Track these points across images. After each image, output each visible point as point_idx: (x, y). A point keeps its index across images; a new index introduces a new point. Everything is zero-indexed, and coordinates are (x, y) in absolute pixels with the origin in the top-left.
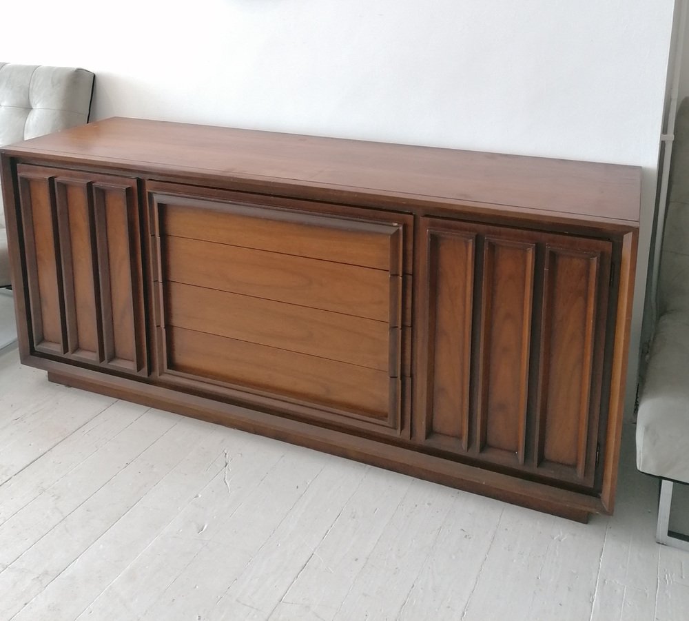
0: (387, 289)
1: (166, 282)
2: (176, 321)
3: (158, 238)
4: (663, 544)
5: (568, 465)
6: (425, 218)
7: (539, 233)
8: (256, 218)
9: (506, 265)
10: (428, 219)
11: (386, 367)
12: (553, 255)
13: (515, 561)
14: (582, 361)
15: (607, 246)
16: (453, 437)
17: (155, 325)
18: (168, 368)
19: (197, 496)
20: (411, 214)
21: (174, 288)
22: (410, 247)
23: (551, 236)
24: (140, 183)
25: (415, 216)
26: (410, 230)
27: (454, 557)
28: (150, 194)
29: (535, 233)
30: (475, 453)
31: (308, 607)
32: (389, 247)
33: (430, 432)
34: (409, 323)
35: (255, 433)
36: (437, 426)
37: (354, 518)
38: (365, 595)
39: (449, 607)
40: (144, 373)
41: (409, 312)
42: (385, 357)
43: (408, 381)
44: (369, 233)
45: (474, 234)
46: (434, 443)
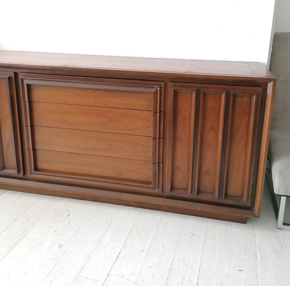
0: (152, 120)
1: (32, 126)
2: (38, 146)
3: (27, 104)
4: (281, 229)
5: (239, 197)
6: (171, 83)
7: (228, 86)
8: (82, 89)
9: (211, 103)
10: (172, 83)
11: (151, 159)
12: (234, 96)
13: (217, 243)
14: (246, 146)
15: (260, 90)
16: (184, 189)
17: (27, 149)
18: (34, 171)
19: (56, 231)
20: (163, 81)
21: (37, 129)
22: (163, 98)
23: (233, 87)
24: (16, 74)
25: (165, 82)
26: (163, 90)
27: (189, 245)
28: (22, 80)
29: (226, 86)
30: (194, 196)
31: (123, 276)
32: (152, 99)
33: (172, 188)
34: (162, 136)
35: (82, 199)
36: (176, 185)
37: (138, 232)
38: (150, 267)
39: (192, 268)
40: (21, 175)
41: (162, 130)
42: (150, 154)
43: (161, 165)
44: (142, 92)
45: (196, 89)
46: (175, 193)
